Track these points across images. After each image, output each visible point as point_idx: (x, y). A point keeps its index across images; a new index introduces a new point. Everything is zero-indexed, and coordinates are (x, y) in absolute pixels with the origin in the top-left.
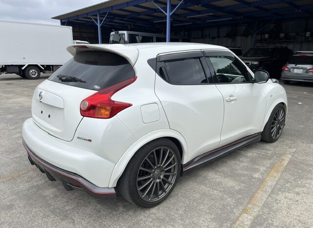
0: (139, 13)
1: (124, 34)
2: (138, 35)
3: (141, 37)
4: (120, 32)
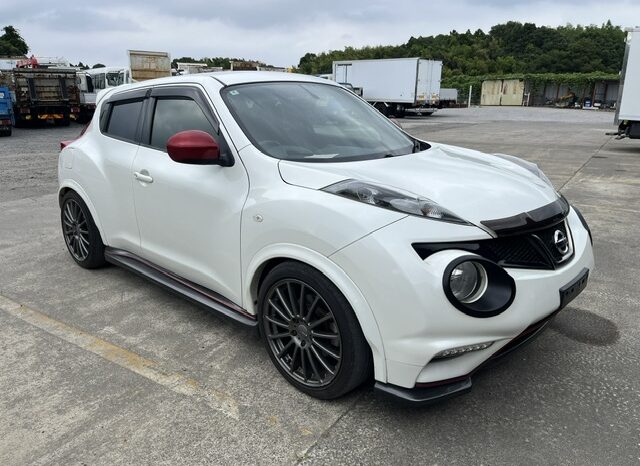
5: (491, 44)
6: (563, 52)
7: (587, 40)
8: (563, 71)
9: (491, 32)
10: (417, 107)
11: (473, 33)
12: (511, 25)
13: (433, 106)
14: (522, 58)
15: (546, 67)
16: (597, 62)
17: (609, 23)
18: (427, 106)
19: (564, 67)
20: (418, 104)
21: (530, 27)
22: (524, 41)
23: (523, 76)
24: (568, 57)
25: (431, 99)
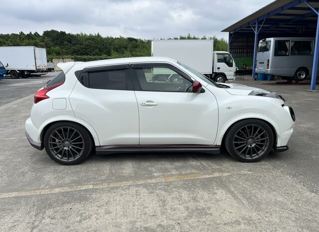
0: (303, 16)
1: (270, 41)
2: (289, 41)
3: (293, 43)
4: (268, 39)
5: (45, 40)
6: (81, 46)
7: (90, 41)
8: (84, 55)
9: (43, 34)
10: (38, 72)
11: (33, 34)
12: (53, 32)
13: (45, 71)
14: (63, 48)
15: (76, 52)
16: (97, 51)
17: (98, 34)
18: (43, 71)
19: (84, 53)
20: (38, 71)
21: (63, 33)
22: (63, 40)
23: (73, 57)
24: (84, 48)
25: (44, 68)
